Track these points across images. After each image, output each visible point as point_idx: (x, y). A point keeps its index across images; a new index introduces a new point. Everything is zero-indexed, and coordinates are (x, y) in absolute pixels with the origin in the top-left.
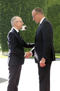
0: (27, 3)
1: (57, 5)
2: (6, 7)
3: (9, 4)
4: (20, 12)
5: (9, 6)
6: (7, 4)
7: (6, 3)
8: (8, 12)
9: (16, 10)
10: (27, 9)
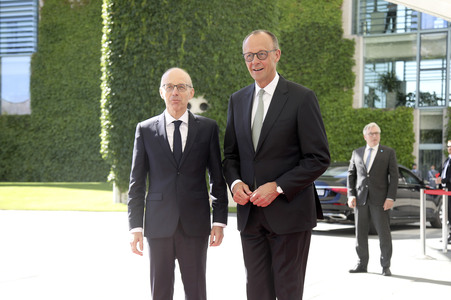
0: (209, 19)
1: (313, 23)
2: (134, 30)
3: (143, 20)
4: (181, 49)
5: (145, 29)
6: (137, 22)
7: (131, 19)
8: (139, 48)
9: (170, 42)
10: (209, 38)
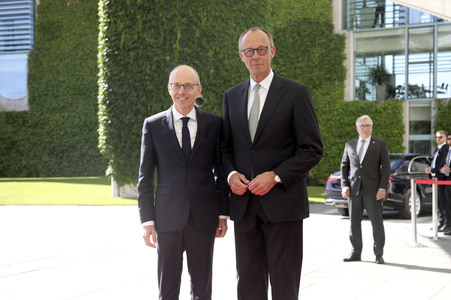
0: (203, 15)
1: (305, 19)
2: (130, 27)
3: (139, 17)
4: (177, 46)
5: (141, 26)
6: (133, 19)
7: (127, 16)
8: (135, 45)
9: (165, 38)
10: (203, 34)
